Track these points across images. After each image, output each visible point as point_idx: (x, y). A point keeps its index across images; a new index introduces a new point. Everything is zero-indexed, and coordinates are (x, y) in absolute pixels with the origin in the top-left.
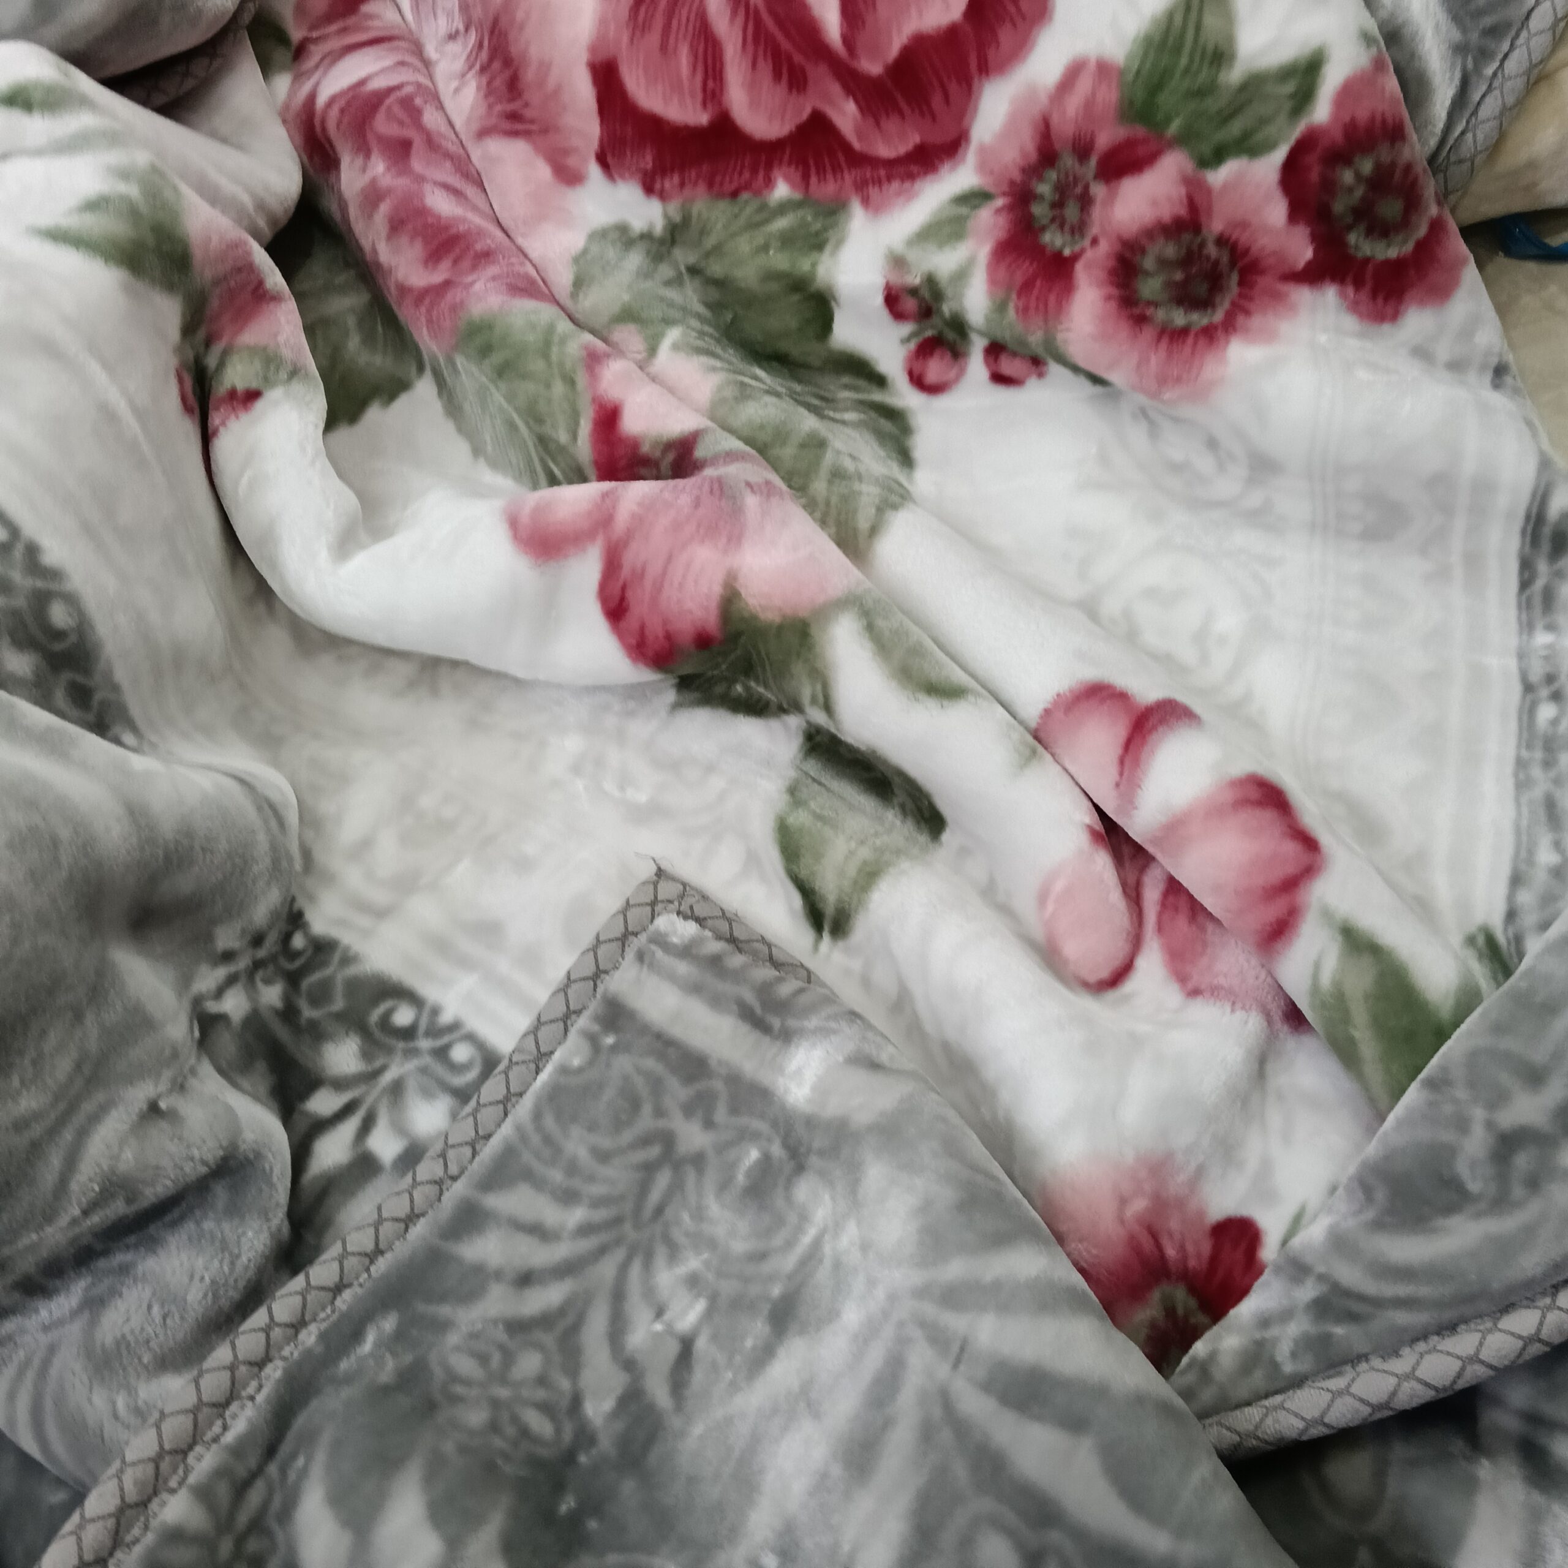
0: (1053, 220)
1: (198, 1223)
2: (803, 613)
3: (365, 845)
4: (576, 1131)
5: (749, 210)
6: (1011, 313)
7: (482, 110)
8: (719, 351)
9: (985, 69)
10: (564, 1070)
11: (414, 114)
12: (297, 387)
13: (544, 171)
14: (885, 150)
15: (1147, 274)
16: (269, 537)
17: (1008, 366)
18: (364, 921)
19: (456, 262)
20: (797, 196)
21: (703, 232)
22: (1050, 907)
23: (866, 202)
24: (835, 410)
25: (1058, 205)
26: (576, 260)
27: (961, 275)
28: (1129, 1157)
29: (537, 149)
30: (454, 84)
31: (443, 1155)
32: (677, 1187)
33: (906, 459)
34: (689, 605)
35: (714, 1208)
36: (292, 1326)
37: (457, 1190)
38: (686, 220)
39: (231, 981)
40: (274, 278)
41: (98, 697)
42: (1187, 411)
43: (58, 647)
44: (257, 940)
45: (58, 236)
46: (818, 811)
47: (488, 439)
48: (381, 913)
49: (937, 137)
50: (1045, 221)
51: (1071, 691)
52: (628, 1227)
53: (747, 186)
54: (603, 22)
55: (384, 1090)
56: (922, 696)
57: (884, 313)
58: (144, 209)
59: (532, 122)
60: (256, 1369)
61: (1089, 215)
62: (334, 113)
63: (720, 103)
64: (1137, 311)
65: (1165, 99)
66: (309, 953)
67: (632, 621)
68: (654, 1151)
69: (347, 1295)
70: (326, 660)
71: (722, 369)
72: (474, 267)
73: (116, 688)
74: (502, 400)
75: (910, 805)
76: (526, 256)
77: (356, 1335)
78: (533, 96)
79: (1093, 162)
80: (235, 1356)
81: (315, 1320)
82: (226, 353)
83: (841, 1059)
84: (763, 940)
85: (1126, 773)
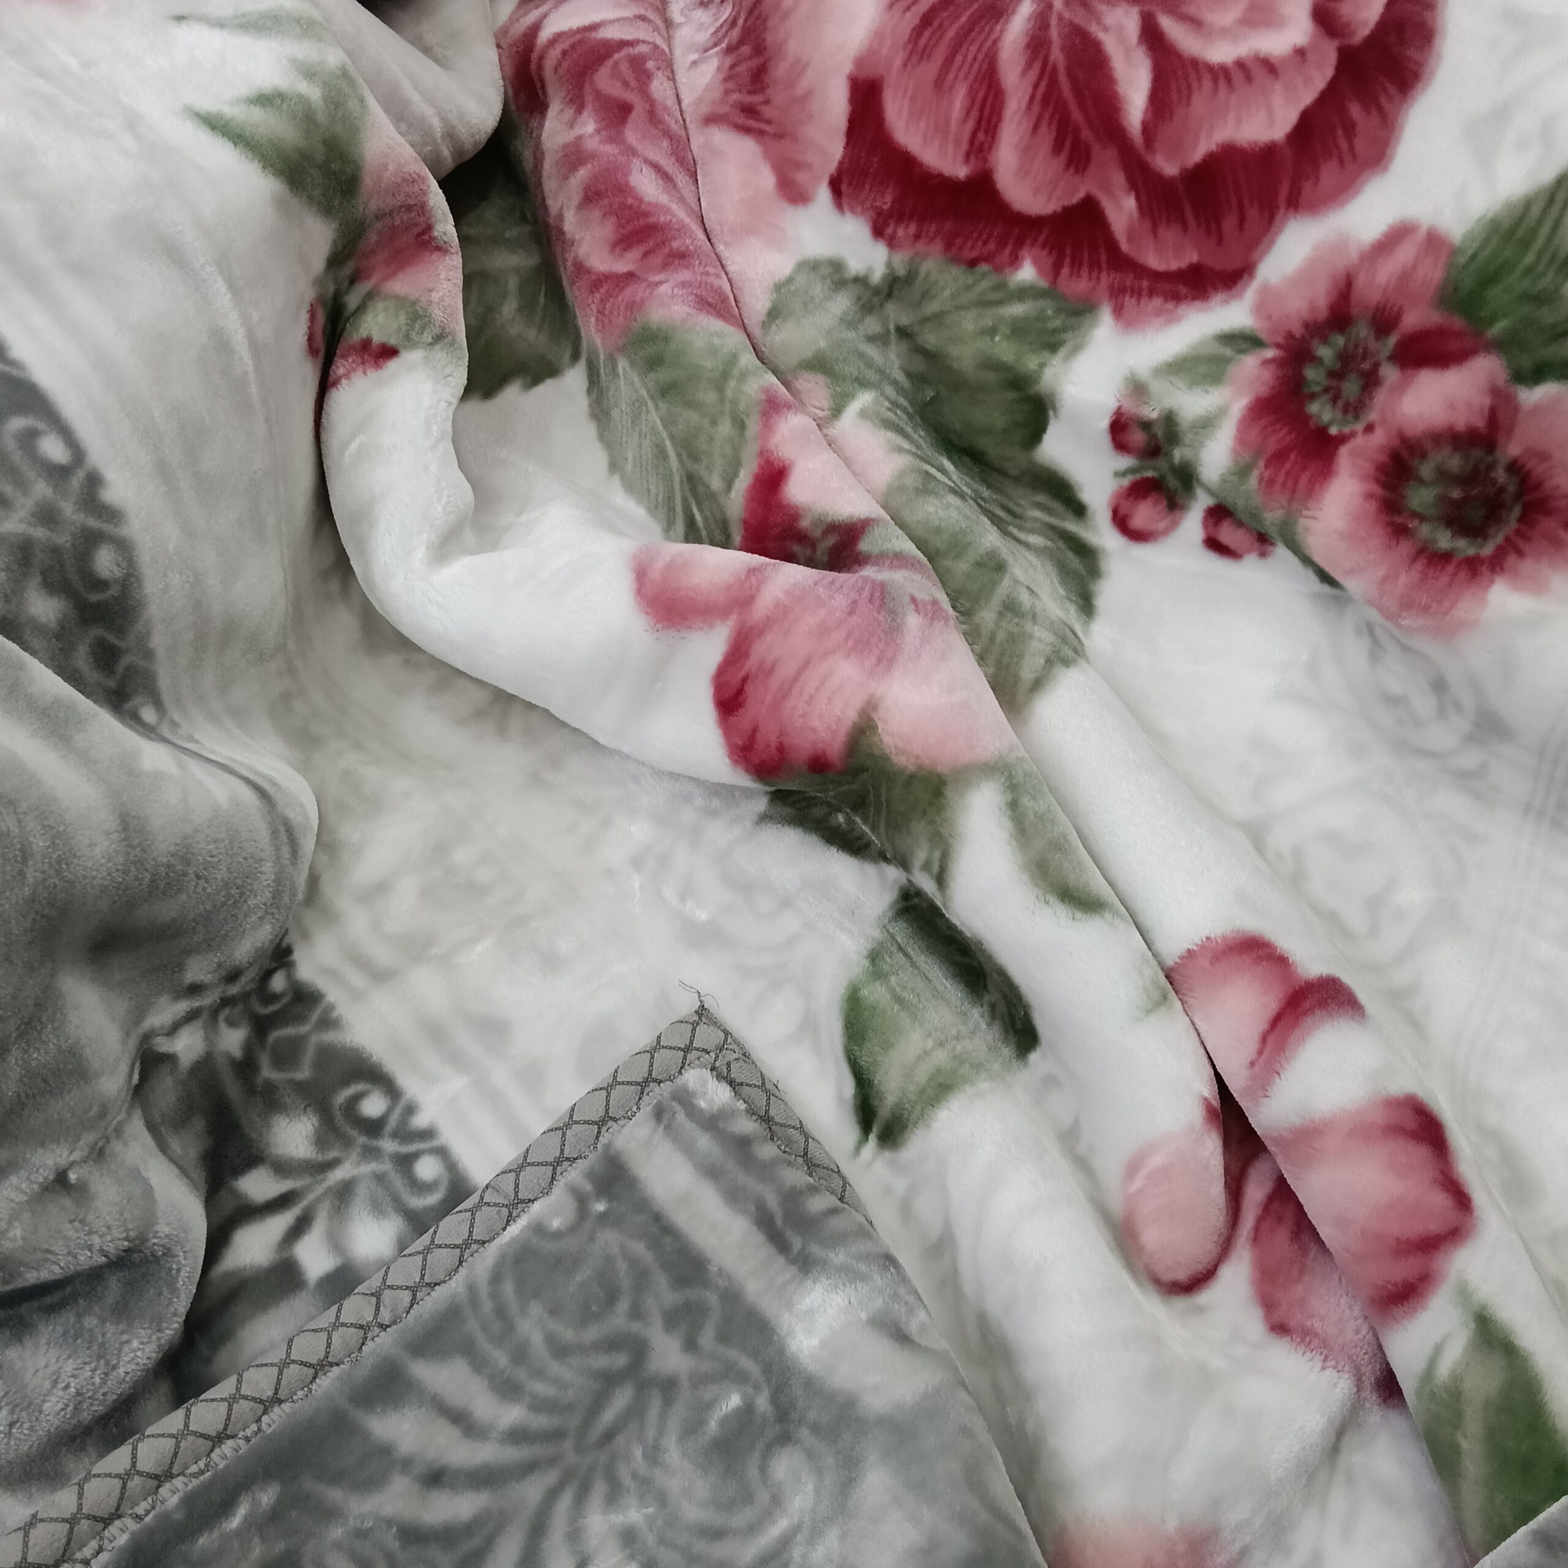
0: (1327, 390)
1: (79, 1316)
2: (942, 769)
3: (382, 888)
4: (536, 1309)
5: (985, 284)
6: (1253, 481)
7: (717, 94)
8: (909, 430)
9: (1295, 203)
10: (538, 1229)
11: (643, 77)
12: (439, 354)
13: (767, 179)
14: (1154, 261)
15: (1422, 482)
16: (364, 515)
17: (1227, 534)
18: (358, 979)
19: (646, 255)
20: (1043, 284)
21: (926, 295)
22: (1138, 1183)
23: (1118, 312)
24: (1020, 528)
25: (1338, 375)
26: (778, 287)
27: (1207, 424)
28: (1172, 1524)
29: (767, 155)
30: (694, 57)
31: (377, 1295)
32: (636, 1412)
33: (1086, 605)
34: (815, 723)
35: (674, 1455)
36: (154, 1476)
37: (383, 1343)
38: (911, 277)
39: (191, 1017)
40: (446, 227)
41: (125, 661)
42: (1423, 644)
43: (94, 597)
44: (233, 976)
45: (217, 125)
46: (898, 989)
47: (630, 457)
48: (380, 976)
49: (1218, 262)
50: (1316, 389)
51: (1224, 938)
52: (568, 1445)
53: (988, 258)
54: (878, 35)
55: (330, 1188)
56: (1052, 899)
57: (1106, 440)
58: (321, 118)
59: (769, 122)
61: (1371, 398)
62: (555, 53)
63: (985, 160)
64: (1399, 520)
65: (1496, 295)
66: (285, 1000)
67: (745, 718)
68: (620, 1360)
69: (228, 1447)
70: (391, 661)
71: (909, 452)
72: (665, 266)
73: (149, 654)
74: (658, 422)
75: (1002, 1008)
76: (723, 266)
77: (227, 1506)
78: (778, 96)
79: (1392, 340)
81: (182, 1474)
82: (370, 296)
83: (864, 1316)
84: (801, 1128)
85: (1266, 1053)
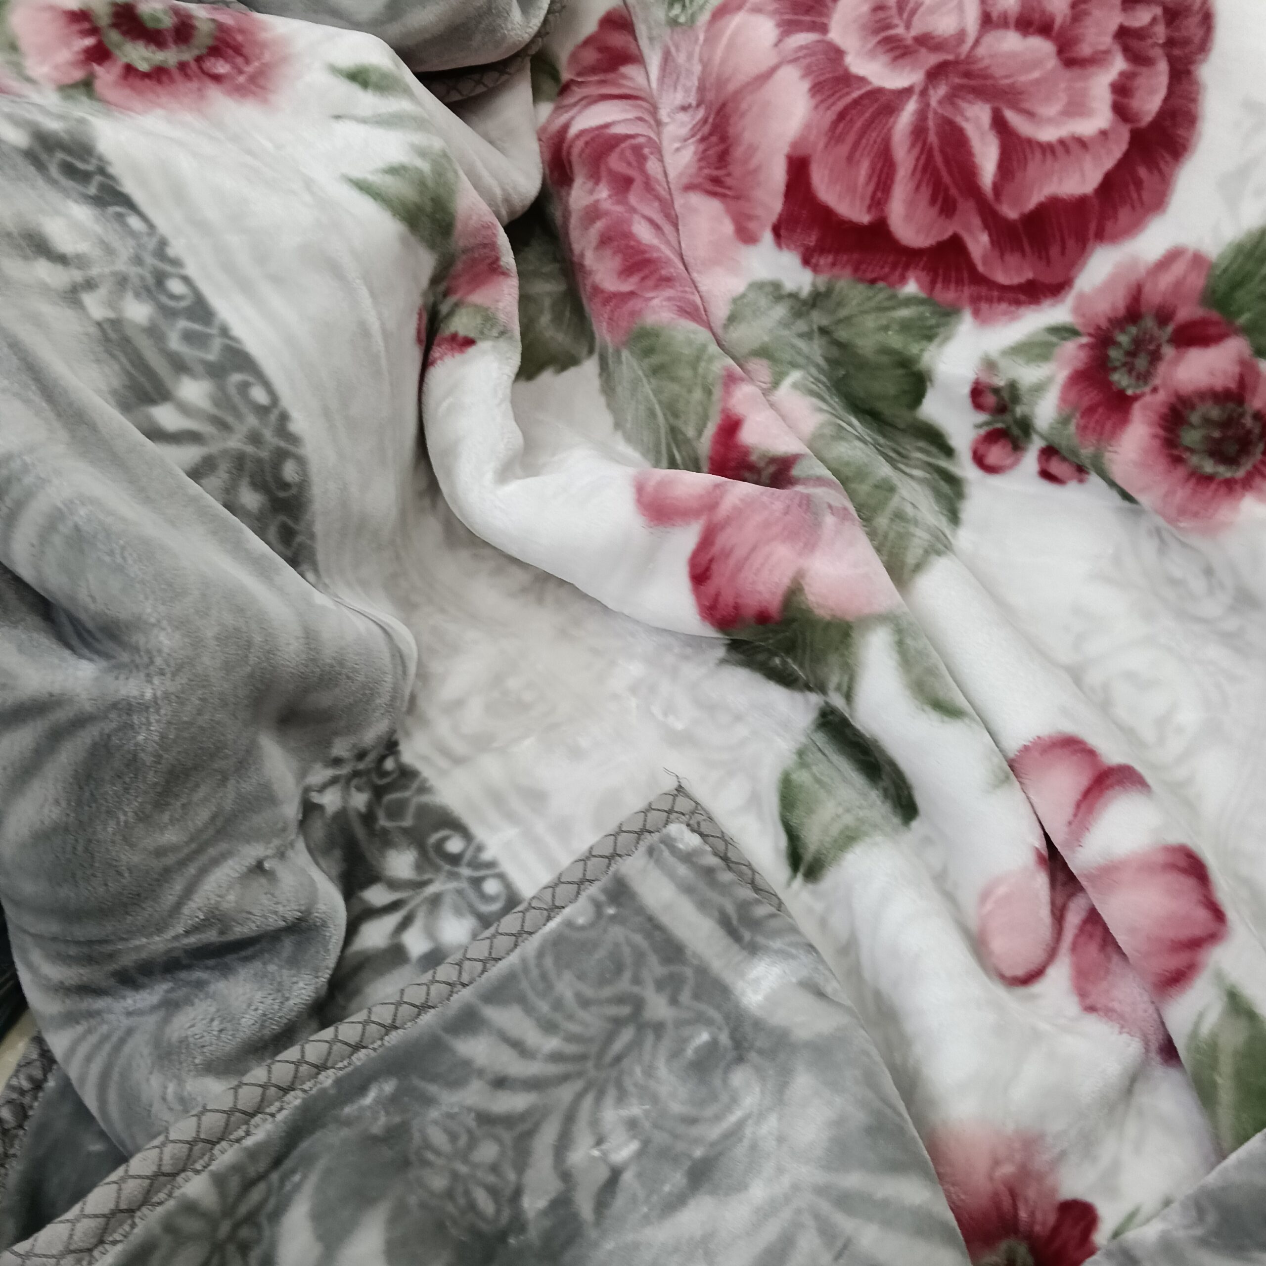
0: (1125, 364)
1: (265, 964)
2: (849, 618)
3: (459, 704)
4: (568, 976)
5: (881, 296)
6: (1072, 428)
7: (693, 170)
8: (827, 397)
9: (1101, 236)
10: (569, 924)
11: (641, 159)
12: (502, 344)
13: (728, 227)
14: (1002, 277)
15: (1192, 426)
16: (451, 451)
17: (1055, 467)
18: (443, 763)
19: (643, 279)
20: (922, 295)
21: (840, 304)
22: (989, 906)
23: (976, 313)
24: (907, 465)
25: (1132, 354)
26: (735, 301)
27: (1039, 389)
28: (1010, 1128)
29: (728, 211)
30: (677, 145)
31: (459, 964)
32: (636, 1044)
33: (954, 517)
34: (760, 587)
35: (662, 1070)
36: (316, 1066)
37: (464, 995)
38: (829, 292)
39: (334, 781)
40: (508, 258)
41: (299, 539)
42: (1195, 540)
43: (282, 494)
44: (361, 755)
45: (364, 188)
46: (818, 775)
47: (629, 418)
48: (458, 761)
49: (1048, 277)
50: (1117, 364)
51: (1050, 737)
52: (590, 1064)
53: (883, 278)
54: (808, 127)
55: (426, 899)
56: (928, 708)
57: (967, 402)
58: (430, 183)
59: (729, 188)
60: (281, 1093)
61: (1156, 369)
62: (580, 144)
63: (882, 210)
64: (1176, 452)
65: (1241, 296)
66: (395, 776)
67: (711, 587)
68: (625, 1010)
69: (362, 1054)
70: (464, 554)
71: (827, 411)
72: (656, 287)
73: (312, 536)
74: (650, 392)
75: (892, 790)
76: (696, 287)
77: (362, 1089)
78: (736, 170)
79: (1170, 329)
80: (269, 1078)
81: (333, 1067)
82: (457, 305)
83: (794, 980)
84: (749, 866)
85: (1080, 815)
